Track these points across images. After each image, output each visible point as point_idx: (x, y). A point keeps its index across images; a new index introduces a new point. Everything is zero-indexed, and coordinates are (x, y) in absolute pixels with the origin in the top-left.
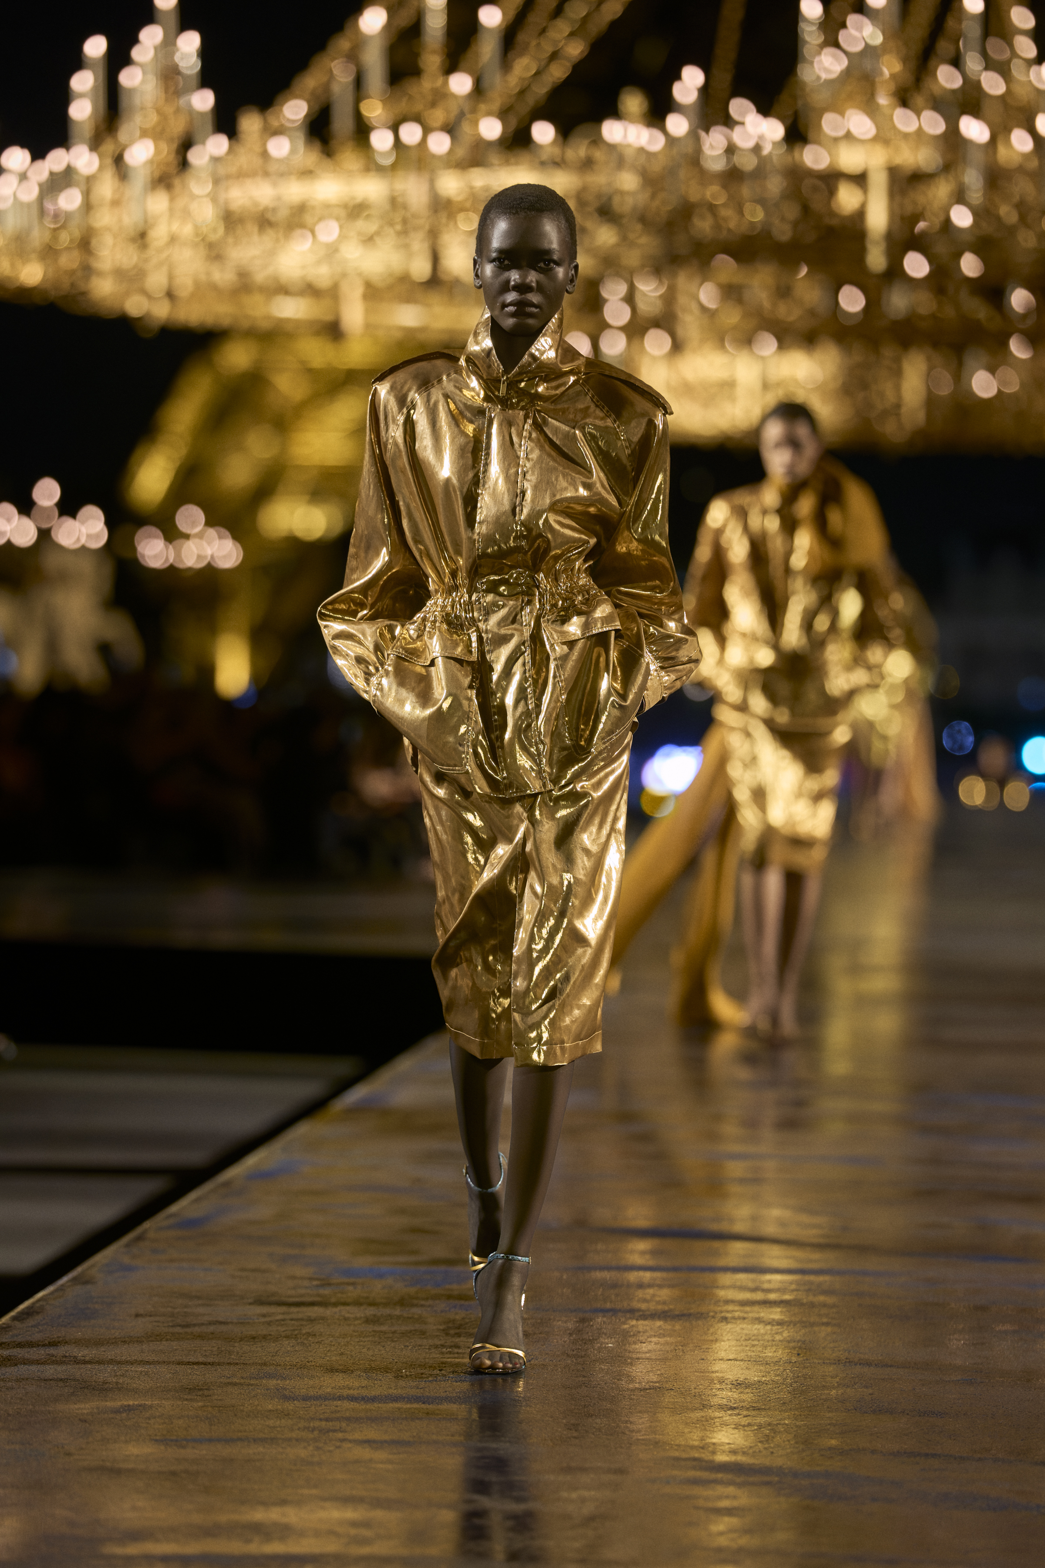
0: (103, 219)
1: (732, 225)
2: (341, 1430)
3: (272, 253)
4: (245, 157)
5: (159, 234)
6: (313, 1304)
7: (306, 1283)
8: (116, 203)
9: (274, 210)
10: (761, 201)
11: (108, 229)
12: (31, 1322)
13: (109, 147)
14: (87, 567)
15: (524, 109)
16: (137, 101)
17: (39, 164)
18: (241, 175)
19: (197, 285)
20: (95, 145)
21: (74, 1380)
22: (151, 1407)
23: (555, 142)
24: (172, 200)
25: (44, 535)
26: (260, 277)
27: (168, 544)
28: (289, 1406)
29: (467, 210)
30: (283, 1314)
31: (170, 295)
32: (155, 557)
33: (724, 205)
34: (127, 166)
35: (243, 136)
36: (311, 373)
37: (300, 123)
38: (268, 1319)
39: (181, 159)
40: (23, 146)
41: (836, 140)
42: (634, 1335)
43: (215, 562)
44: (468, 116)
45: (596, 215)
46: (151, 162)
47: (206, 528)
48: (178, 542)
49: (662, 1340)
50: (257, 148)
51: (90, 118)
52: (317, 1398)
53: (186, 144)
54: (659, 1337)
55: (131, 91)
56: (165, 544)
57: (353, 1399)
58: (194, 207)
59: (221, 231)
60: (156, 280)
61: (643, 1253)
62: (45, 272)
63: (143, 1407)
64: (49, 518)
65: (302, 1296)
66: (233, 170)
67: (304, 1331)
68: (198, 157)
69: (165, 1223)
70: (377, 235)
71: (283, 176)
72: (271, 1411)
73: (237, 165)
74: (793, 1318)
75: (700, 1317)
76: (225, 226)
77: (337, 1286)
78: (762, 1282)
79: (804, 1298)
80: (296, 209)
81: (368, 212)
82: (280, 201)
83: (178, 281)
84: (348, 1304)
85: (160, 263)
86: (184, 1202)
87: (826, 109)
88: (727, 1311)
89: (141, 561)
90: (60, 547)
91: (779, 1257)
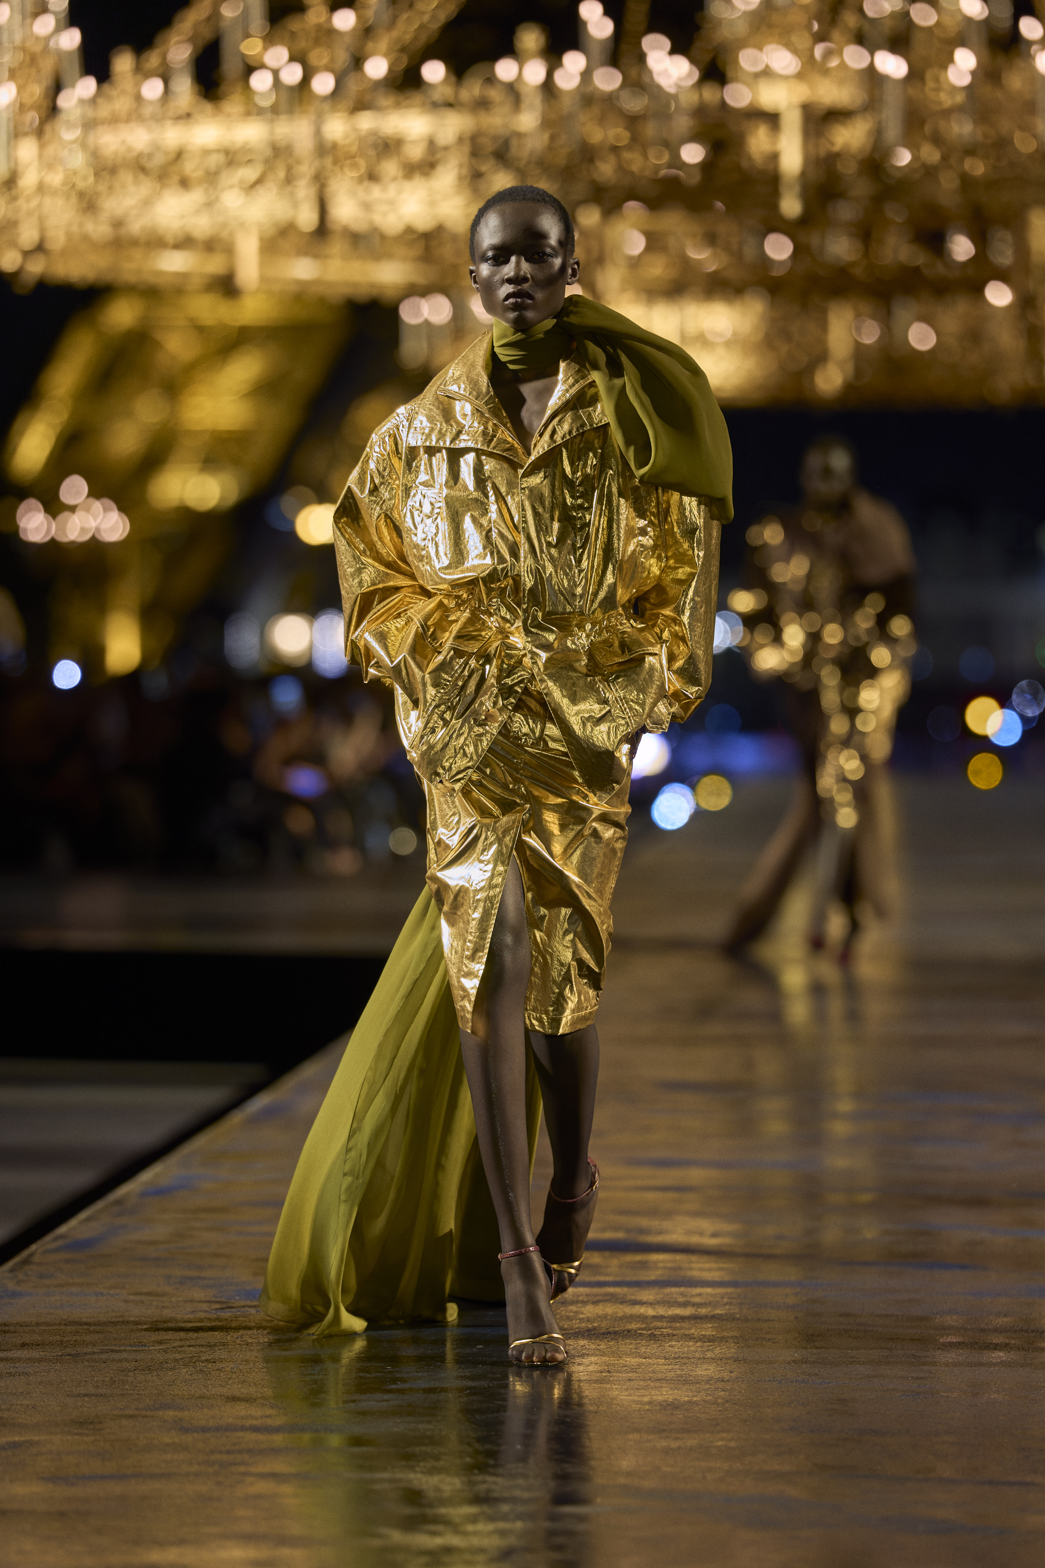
1: (637, 168)
2: (243, 1463)
3: (147, 203)
4: (121, 103)
5: (29, 180)
6: (212, 1329)
7: (205, 1306)
9: (150, 156)
10: (667, 143)
15: (416, 49)
18: (114, 121)
19: (69, 236)
22: (38, 1443)
23: (446, 80)
24: (42, 146)
26: (135, 227)
27: (49, 517)
28: (188, 1438)
29: (352, 156)
30: (181, 1340)
31: (42, 249)
32: (37, 529)
33: (627, 147)
35: (116, 78)
36: (200, 329)
37: (184, 64)
38: (164, 1346)
39: (50, 103)
41: (756, 75)
43: (100, 534)
45: (492, 160)
46: (15, 105)
47: (91, 500)
48: (60, 515)
50: (131, 92)
52: (217, 1429)
53: (57, 87)
56: (46, 518)
57: (256, 1429)
58: (64, 154)
59: (91, 179)
60: (28, 236)
63: (31, 1443)
65: (201, 1320)
66: (102, 113)
67: (203, 1358)
68: (68, 100)
69: (53, 1245)
70: (259, 181)
71: (159, 119)
72: (167, 1445)
73: (104, 110)
74: (725, 1334)
75: (628, 1334)
76: (96, 174)
77: (239, 1309)
78: (692, 1296)
79: (737, 1310)
80: (172, 156)
81: (249, 158)
82: (156, 147)
83: (50, 234)
84: (250, 1328)
85: (30, 214)
86: (73, 1222)
87: (743, 43)
88: (656, 1328)
89: (22, 535)
91: (710, 1270)
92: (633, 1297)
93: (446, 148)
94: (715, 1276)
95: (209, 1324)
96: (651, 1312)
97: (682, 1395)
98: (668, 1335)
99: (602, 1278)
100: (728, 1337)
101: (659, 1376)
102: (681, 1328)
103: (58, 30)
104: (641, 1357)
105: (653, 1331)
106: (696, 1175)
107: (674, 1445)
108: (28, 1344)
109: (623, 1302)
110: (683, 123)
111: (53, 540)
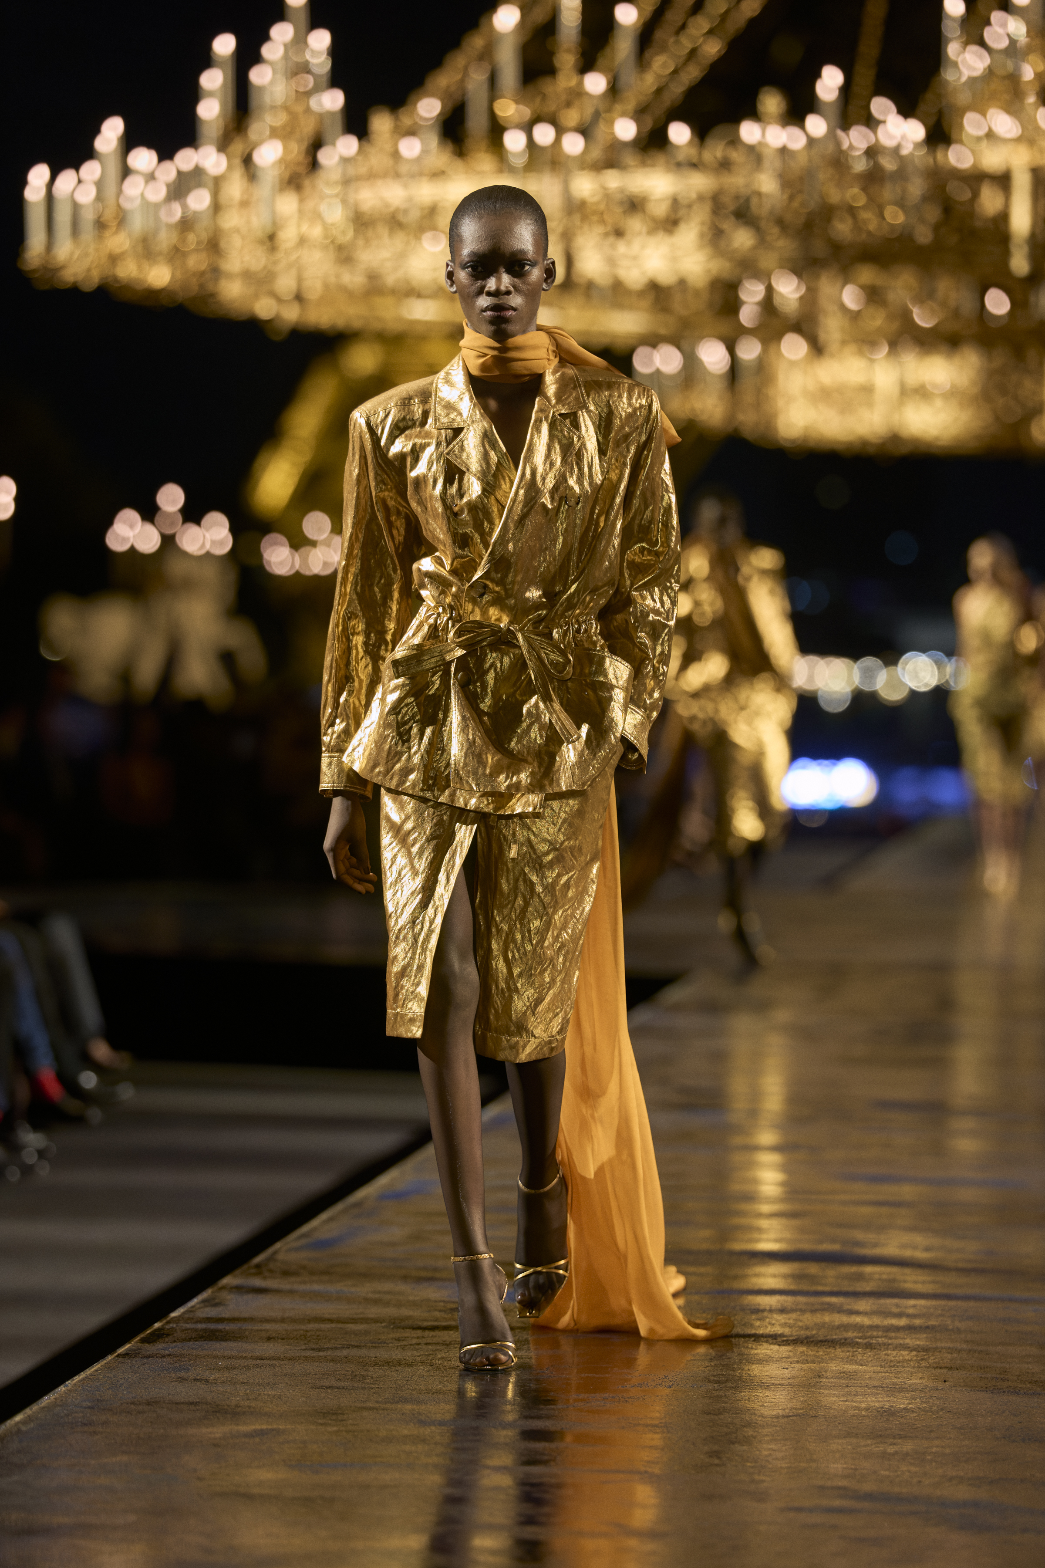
0: (231, 220)
1: (872, 226)
3: (402, 256)
4: (377, 158)
5: (288, 235)
7: (439, 1307)
8: (245, 204)
9: (406, 211)
10: (901, 203)
11: (237, 230)
12: (164, 1342)
13: (238, 147)
14: (210, 573)
15: (660, 110)
16: (267, 99)
17: (167, 164)
18: (372, 176)
19: (326, 286)
20: (223, 146)
21: (206, 1403)
22: (284, 1431)
23: (691, 142)
24: (301, 201)
25: (168, 541)
26: (390, 280)
27: (293, 551)
28: (427, 1431)
29: (601, 213)
30: (418, 1338)
31: (299, 298)
32: (281, 563)
33: (864, 207)
34: (255, 166)
35: (374, 136)
37: (432, 122)
38: (402, 1343)
39: (311, 159)
40: (149, 146)
41: (978, 139)
44: (603, 115)
45: (733, 218)
46: (281, 161)
47: (329, 536)
48: (303, 550)
49: (805, 1366)
50: (388, 147)
51: (218, 117)
53: (317, 144)
54: (802, 1363)
55: (261, 89)
56: (291, 552)
58: (323, 208)
59: (350, 234)
60: (285, 284)
61: (778, 1276)
62: (173, 274)
63: (278, 1432)
64: (173, 524)
65: (436, 1320)
66: (363, 170)
67: (439, 1356)
68: (328, 157)
71: (415, 177)
72: (406, 1436)
73: (364, 167)
74: (939, 1344)
75: (844, 1343)
76: (355, 228)
78: (906, 1307)
79: (950, 1322)
80: (428, 211)
82: (411, 203)
83: (307, 284)
85: (289, 266)
86: (315, 1223)
87: (966, 108)
88: (871, 1337)
89: (267, 568)
90: (185, 554)
91: (924, 1282)
92: (849, 1307)
93: (689, 206)
95: (444, 1324)
96: (866, 1321)
97: (901, 1402)
98: (884, 1344)
99: (820, 1288)
100: (942, 1348)
101: (876, 1383)
102: (896, 1338)
103: (318, 90)
104: (857, 1363)
105: (869, 1340)
106: (907, 1191)
107: (891, 1449)
108: (274, 1338)
109: (840, 1310)
110: (916, 184)
111: (298, 573)
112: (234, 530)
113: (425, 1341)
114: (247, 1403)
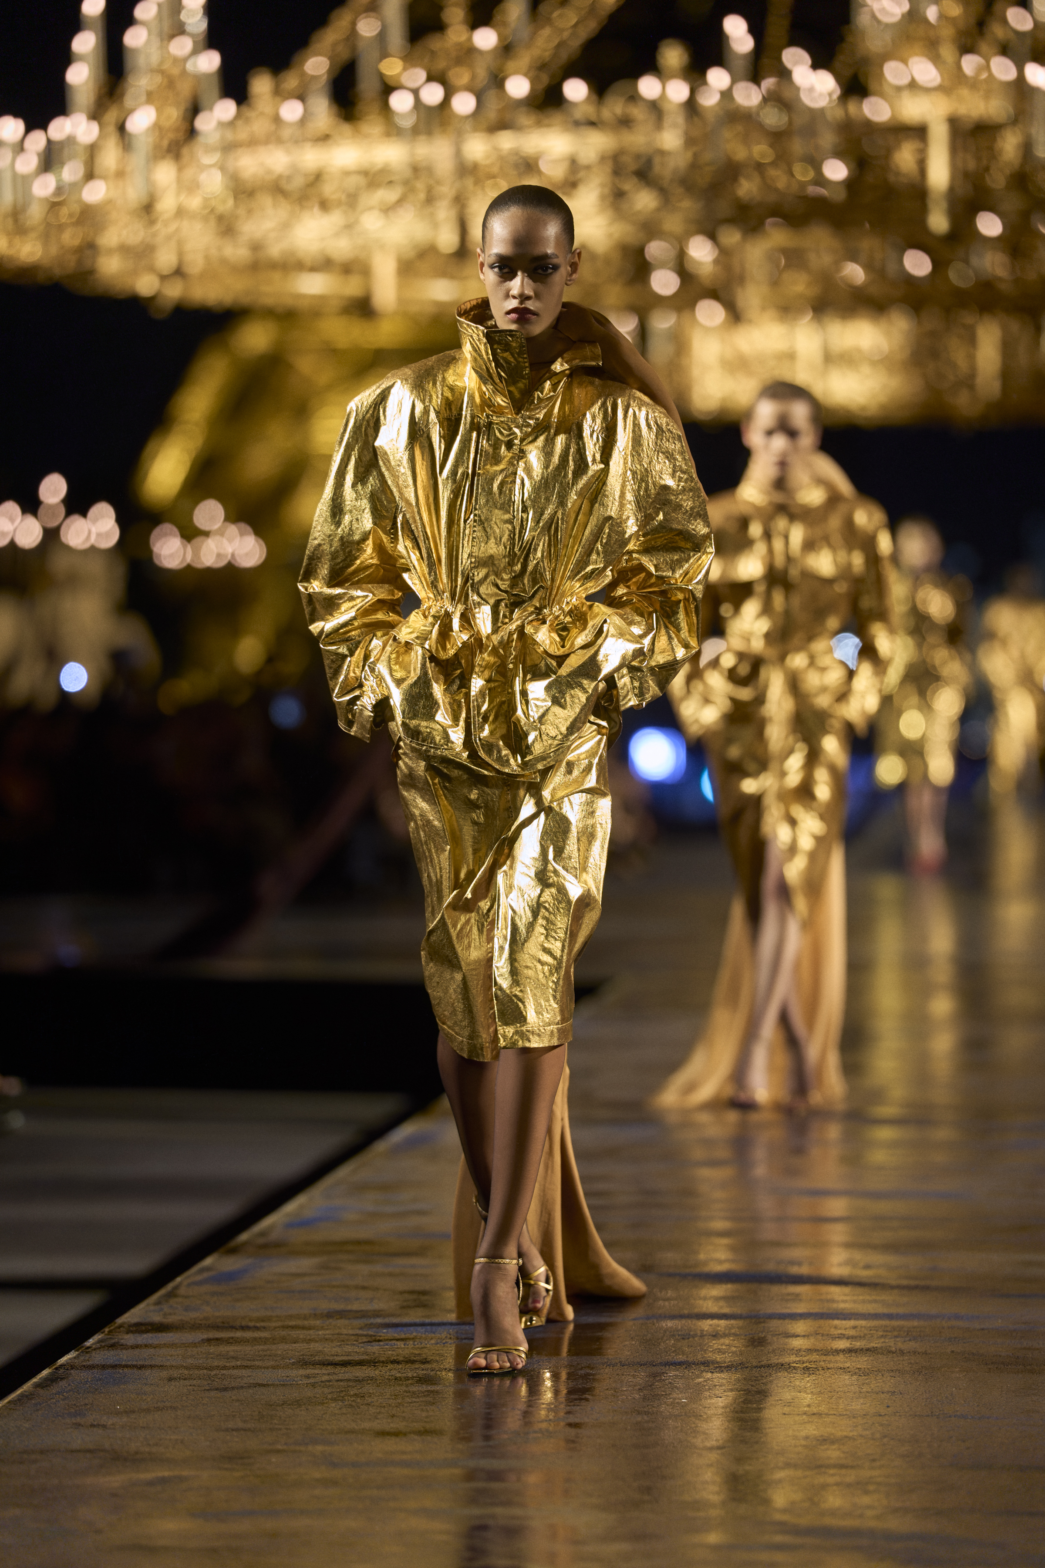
1: (782, 185)
2: (394, 1498)
3: (286, 226)
4: (259, 126)
5: (167, 204)
6: (360, 1363)
7: (352, 1340)
8: (120, 174)
9: (289, 178)
10: (812, 159)
11: (112, 202)
12: (55, 1389)
13: (111, 116)
14: (97, 568)
15: (556, 66)
16: (141, 61)
17: (36, 134)
18: (253, 143)
19: (207, 258)
20: (95, 115)
21: (104, 1450)
22: (187, 1478)
23: (588, 99)
24: (180, 170)
25: (51, 535)
26: (275, 251)
27: (185, 542)
28: (338, 1473)
29: (494, 177)
31: (180, 273)
32: (171, 555)
33: (772, 164)
34: (130, 135)
35: (253, 101)
36: (335, 352)
37: (321, 80)
38: (312, 1380)
39: (188, 125)
40: (16, 115)
41: (899, 89)
42: (709, 1389)
43: (235, 560)
45: (634, 179)
46: (155, 128)
47: (227, 524)
48: (198, 540)
50: (269, 112)
51: (89, 83)
52: (367, 1464)
53: (195, 109)
55: (135, 51)
56: (182, 543)
57: (406, 1464)
58: (203, 177)
59: (230, 202)
60: (166, 259)
61: (717, 1299)
62: (45, 249)
63: (181, 1479)
64: (56, 516)
65: (348, 1354)
66: (242, 136)
67: (352, 1393)
68: (205, 123)
69: (199, 1278)
70: (400, 202)
71: (298, 141)
72: (318, 1480)
73: (243, 133)
74: (881, 1367)
76: (235, 198)
77: (387, 1342)
78: (846, 1329)
79: (892, 1344)
80: (312, 178)
81: (389, 179)
82: (295, 169)
83: (189, 257)
84: (398, 1363)
85: (169, 238)
87: (886, 57)
88: (810, 1361)
89: (156, 561)
90: (68, 548)
91: (864, 1301)
93: (588, 167)
94: (870, 1308)
95: (357, 1358)
96: (805, 1345)
97: (838, 1429)
98: (823, 1368)
100: (884, 1371)
102: (836, 1361)
103: (195, 52)
105: (807, 1364)
106: (838, 1206)
110: (828, 139)
111: (189, 567)
112: (120, 520)
113: (336, 1377)
114: (147, 1449)
